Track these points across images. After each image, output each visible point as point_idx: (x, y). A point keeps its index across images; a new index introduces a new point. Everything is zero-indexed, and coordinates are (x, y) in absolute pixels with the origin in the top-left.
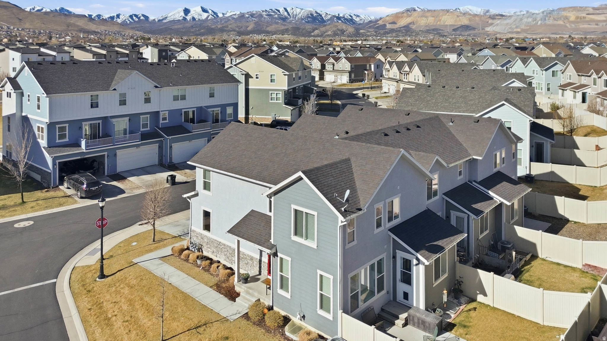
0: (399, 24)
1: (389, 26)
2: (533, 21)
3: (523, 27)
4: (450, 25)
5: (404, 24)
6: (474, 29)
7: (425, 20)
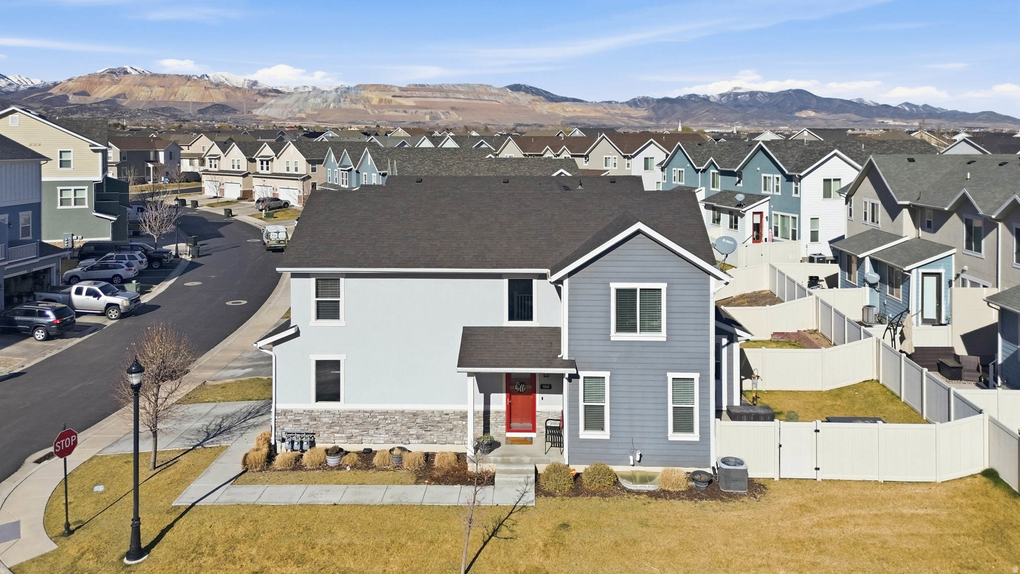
0: (96, 96)
1: (72, 99)
2: (323, 103)
3: (309, 111)
4: (194, 103)
5: (105, 96)
6: (234, 111)
7: (147, 92)
